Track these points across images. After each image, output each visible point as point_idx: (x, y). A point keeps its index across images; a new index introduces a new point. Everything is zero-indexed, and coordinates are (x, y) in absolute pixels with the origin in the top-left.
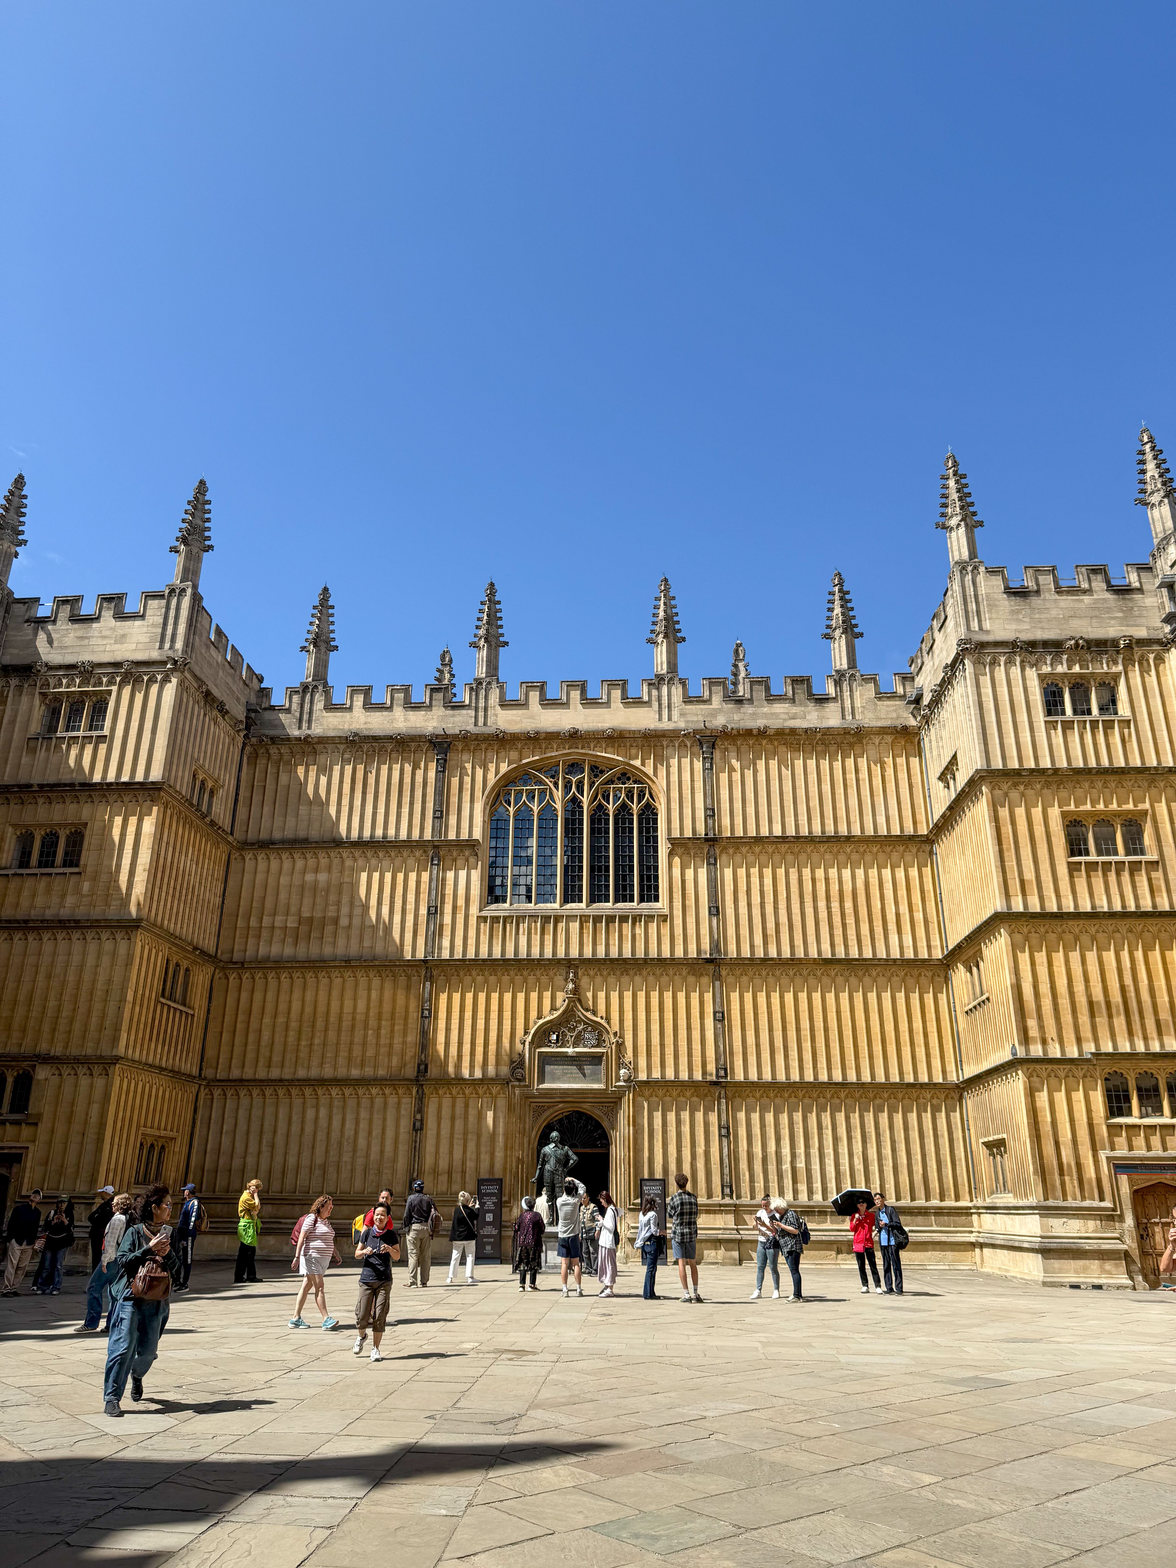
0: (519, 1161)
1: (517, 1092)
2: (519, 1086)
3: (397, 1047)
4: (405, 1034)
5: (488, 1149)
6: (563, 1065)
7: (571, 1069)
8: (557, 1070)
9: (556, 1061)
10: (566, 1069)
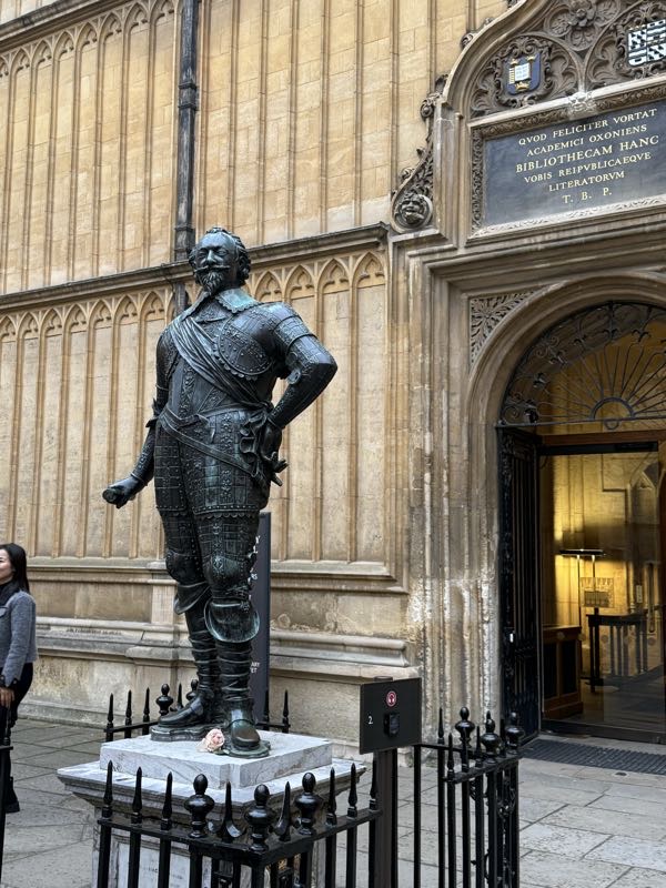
2: (418, 242)
3: (135, 200)
4: (148, 166)
5: (346, 432)
6: (555, 153)
7: (585, 161)
8: (536, 172)
9: (532, 146)
10: (567, 165)
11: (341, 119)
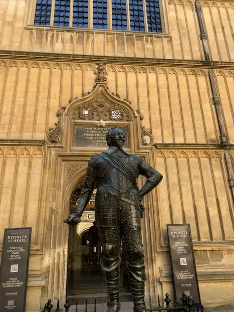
0: (52, 211)
1: (53, 153)
2: (55, 147)
5: (23, 201)
6: (94, 133)
7: (101, 137)
8: (89, 136)
9: (88, 130)
10: (97, 137)
11: (30, 110)
